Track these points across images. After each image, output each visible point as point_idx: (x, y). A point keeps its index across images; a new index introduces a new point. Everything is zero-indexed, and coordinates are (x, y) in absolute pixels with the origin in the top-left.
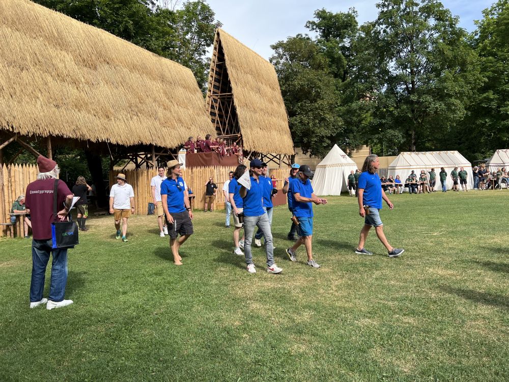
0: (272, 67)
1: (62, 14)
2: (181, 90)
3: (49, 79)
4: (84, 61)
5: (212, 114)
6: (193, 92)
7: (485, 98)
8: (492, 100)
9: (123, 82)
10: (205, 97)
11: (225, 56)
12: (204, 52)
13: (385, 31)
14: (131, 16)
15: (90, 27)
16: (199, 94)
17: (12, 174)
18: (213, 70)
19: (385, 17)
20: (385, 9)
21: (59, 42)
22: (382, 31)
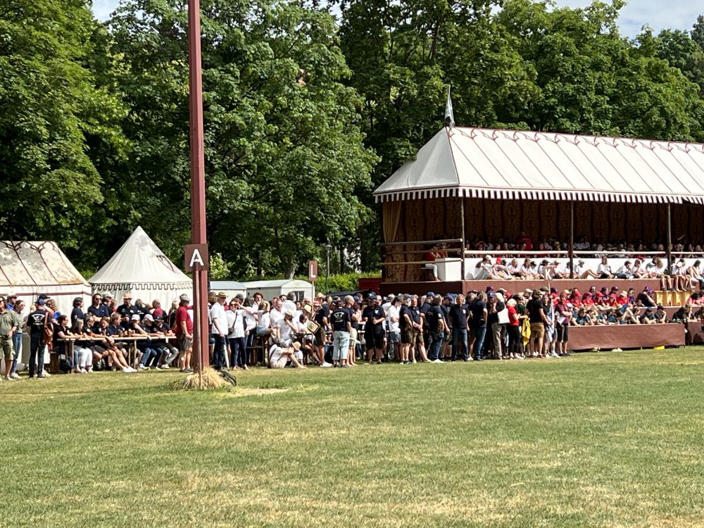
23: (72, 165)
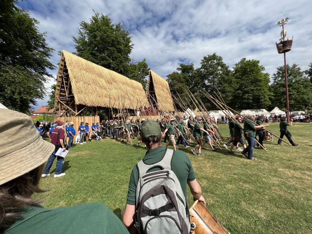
0: (167, 83)
1: (101, 67)
2: (138, 90)
3: (97, 87)
4: (108, 81)
5: (148, 98)
6: (142, 91)
7: (238, 93)
8: (240, 94)
9: (120, 88)
10: (146, 93)
11: (153, 79)
12: (145, 78)
13: (204, 71)
14: (123, 67)
15: (110, 70)
16: (144, 91)
17: (85, 119)
18: (148, 84)
19: (203, 66)
20: (204, 64)
21: (100, 75)
22: (203, 71)
23: (267, 101)
